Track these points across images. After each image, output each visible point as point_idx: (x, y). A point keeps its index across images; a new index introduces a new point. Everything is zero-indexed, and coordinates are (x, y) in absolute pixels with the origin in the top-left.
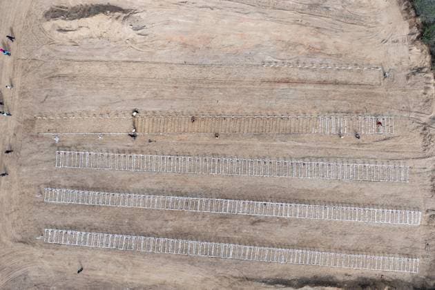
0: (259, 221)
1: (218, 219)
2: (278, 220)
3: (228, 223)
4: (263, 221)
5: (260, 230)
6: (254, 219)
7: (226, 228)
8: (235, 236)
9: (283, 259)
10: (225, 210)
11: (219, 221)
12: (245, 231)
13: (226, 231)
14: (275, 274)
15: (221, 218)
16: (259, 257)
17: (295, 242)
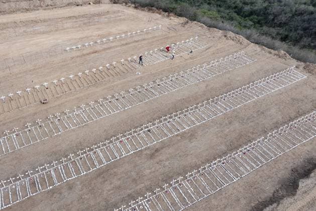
0: (157, 150)
1: (96, 178)
2: (179, 138)
3: (116, 174)
4: (162, 148)
5: (167, 159)
6: (148, 152)
7: (118, 183)
8: (138, 187)
9: (232, 175)
10: (100, 162)
11: (100, 180)
12: (148, 171)
13: (119, 188)
14: (243, 202)
15: (99, 175)
16: (198, 193)
17: (223, 148)
